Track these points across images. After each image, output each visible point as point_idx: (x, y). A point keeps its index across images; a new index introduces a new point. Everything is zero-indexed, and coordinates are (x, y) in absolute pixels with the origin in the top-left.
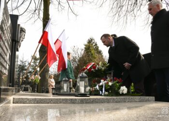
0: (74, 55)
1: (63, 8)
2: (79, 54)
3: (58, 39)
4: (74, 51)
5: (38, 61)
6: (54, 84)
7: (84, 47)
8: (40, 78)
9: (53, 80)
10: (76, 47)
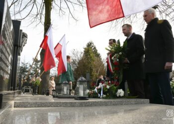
0: (74, 58)
1: (64, 13)
2: (79, 57)
3: (58, 44)
4: (74, 54)
5: (40, 63)
6: (54, 86)
7: (84, 50)
8: (40, 80)
9: (53, 82)
10: (76, 50)
